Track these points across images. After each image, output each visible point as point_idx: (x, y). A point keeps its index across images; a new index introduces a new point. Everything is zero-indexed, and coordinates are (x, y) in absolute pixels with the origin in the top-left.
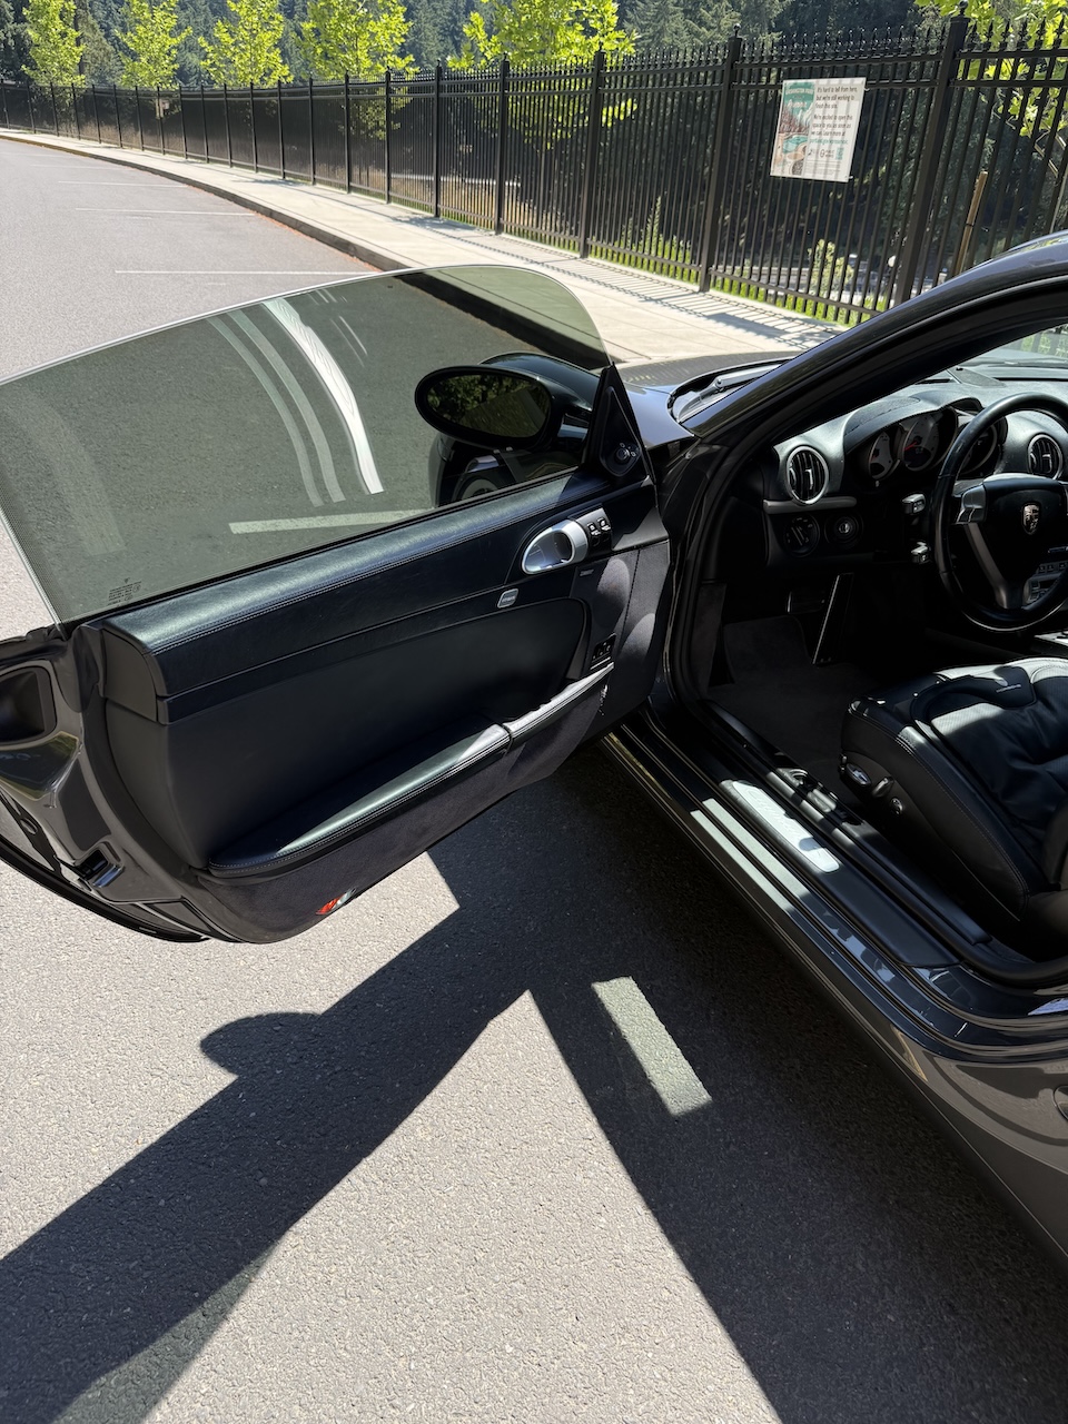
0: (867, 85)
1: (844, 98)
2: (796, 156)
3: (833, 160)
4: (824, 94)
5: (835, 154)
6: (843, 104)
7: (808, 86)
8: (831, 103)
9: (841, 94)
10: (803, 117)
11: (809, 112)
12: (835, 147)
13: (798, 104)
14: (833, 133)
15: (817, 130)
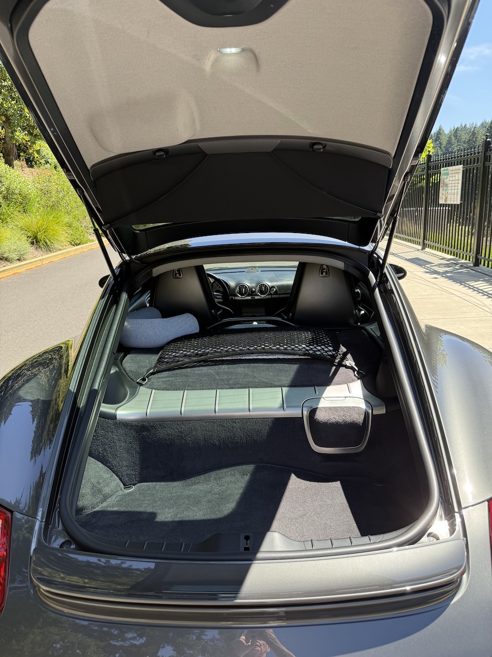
0: (463, 168)
1: (457, 173)
2: (445, 195)
3: (455, 196)
4: (451, 172)
5: (456, 194)
6: (457, 175)
7: (447, 170)
8: (454, 175)
9: (456, 172)
10: (447, 181)
11: (448, 179)
12: (456, 191)
13: (445, 177)
14: (455, 186)
15: (450, 185)
